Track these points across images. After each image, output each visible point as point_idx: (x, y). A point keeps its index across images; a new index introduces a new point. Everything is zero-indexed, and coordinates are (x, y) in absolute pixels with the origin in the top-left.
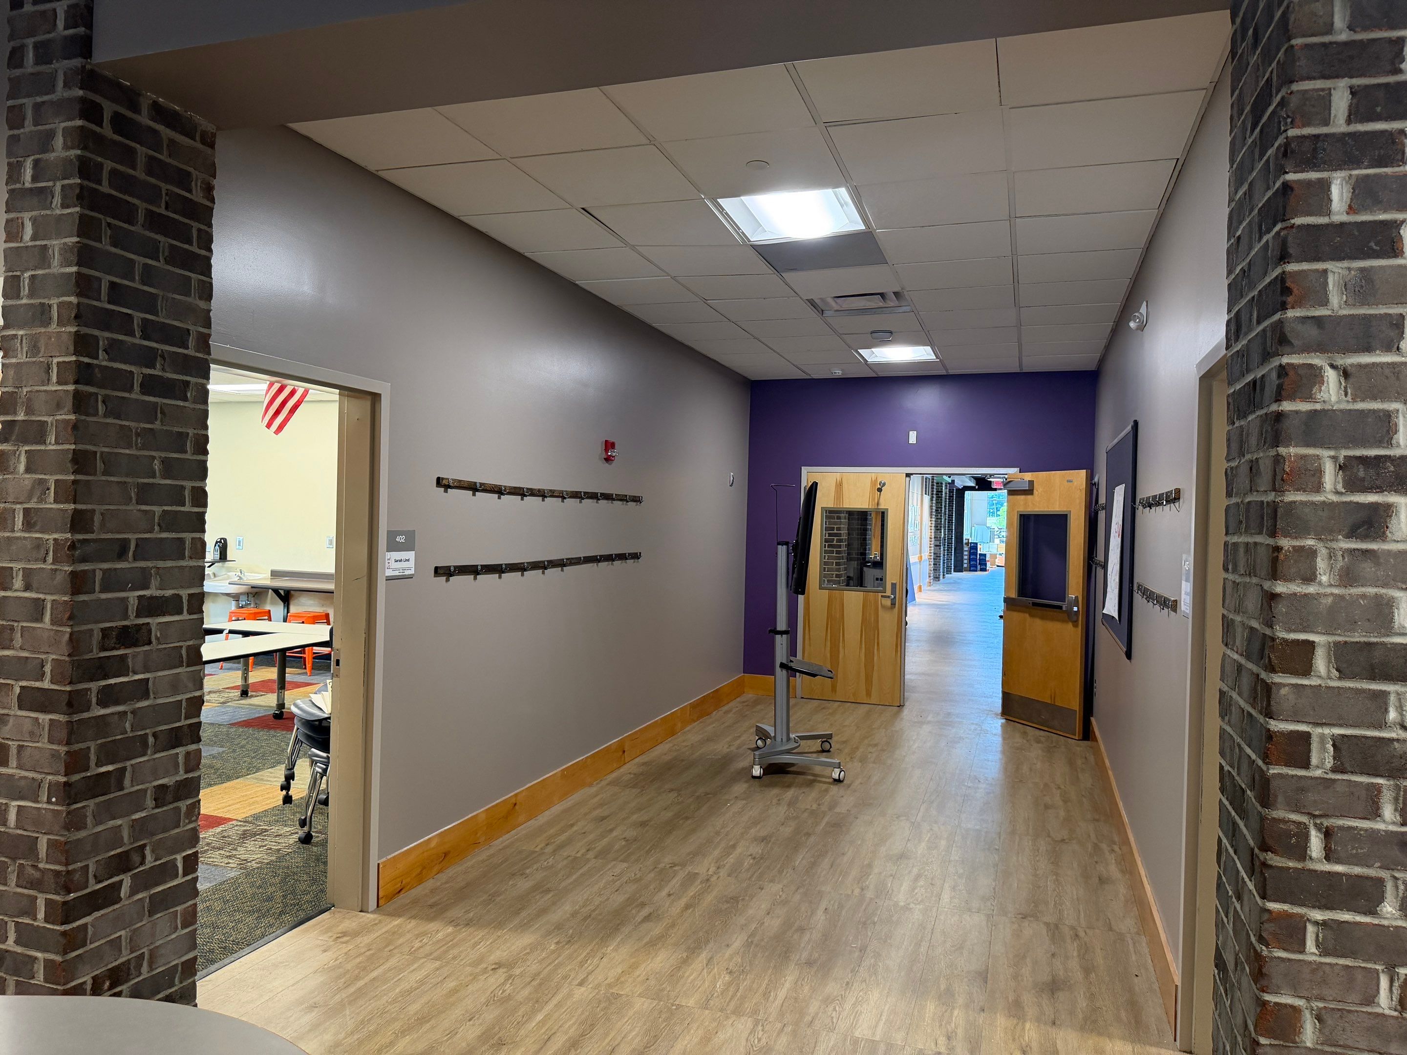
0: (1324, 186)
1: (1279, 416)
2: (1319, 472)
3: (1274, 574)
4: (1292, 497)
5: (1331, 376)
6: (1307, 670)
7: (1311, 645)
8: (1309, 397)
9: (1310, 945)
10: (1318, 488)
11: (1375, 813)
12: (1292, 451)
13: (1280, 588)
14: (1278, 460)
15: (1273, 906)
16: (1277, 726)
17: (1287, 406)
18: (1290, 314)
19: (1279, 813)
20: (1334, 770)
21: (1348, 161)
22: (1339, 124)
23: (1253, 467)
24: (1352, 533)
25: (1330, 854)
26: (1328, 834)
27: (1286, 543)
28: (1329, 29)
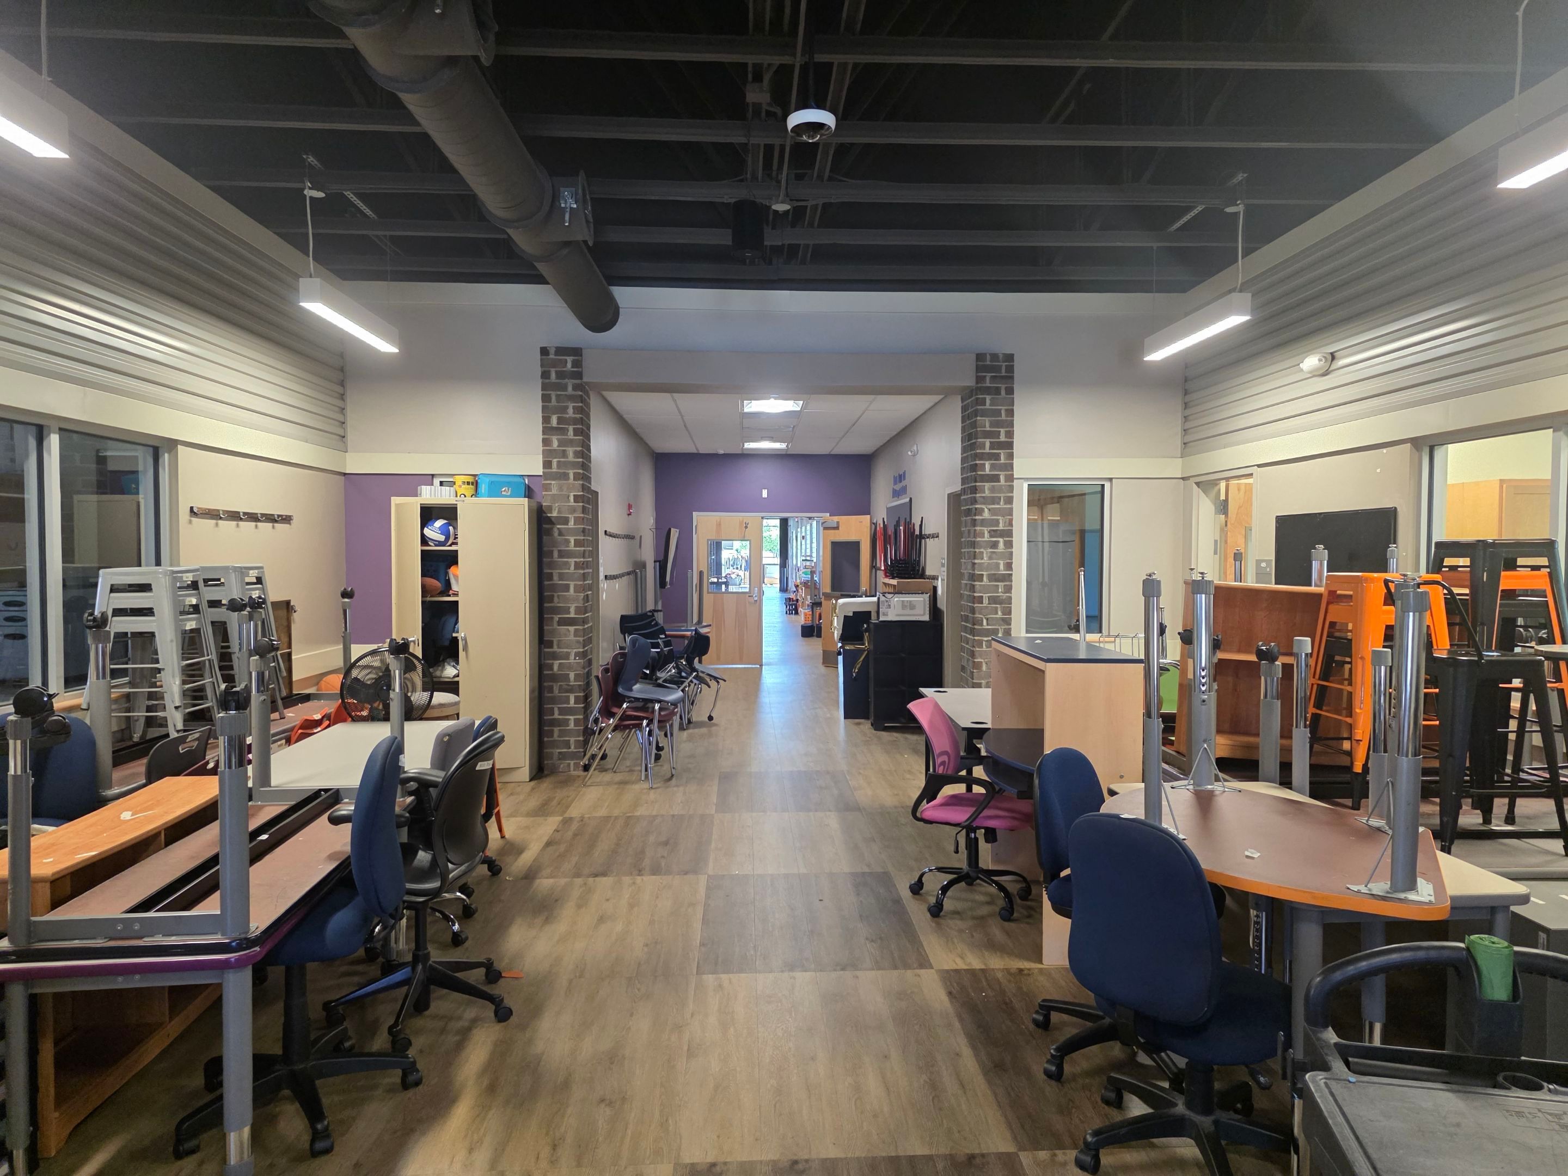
0: (984, 465)
1: (975, 520)
2: (984, 534)
3: (975, 558)
4: (978, 539)
5: (986, 510)
6: (982, 581)
7: (983, 575)
8: (981, 515)
9: (984, 646)
10: (984, 537)
11: (997, 613)
12: (978, 528)
13: (976, 561)
14: (975, 530)
15: (976, 638)
16: (976, 595)
17: (977, 517)
18: (978, 495)
19: (976, 616)
20: (989, 604)
21: (989, 459)
22: (987, 450)
23: (969, 531)
24: (991, 548)
25: (988, 624)
26: (987, 619)
27: (977, 550)
28: (985, 427)
